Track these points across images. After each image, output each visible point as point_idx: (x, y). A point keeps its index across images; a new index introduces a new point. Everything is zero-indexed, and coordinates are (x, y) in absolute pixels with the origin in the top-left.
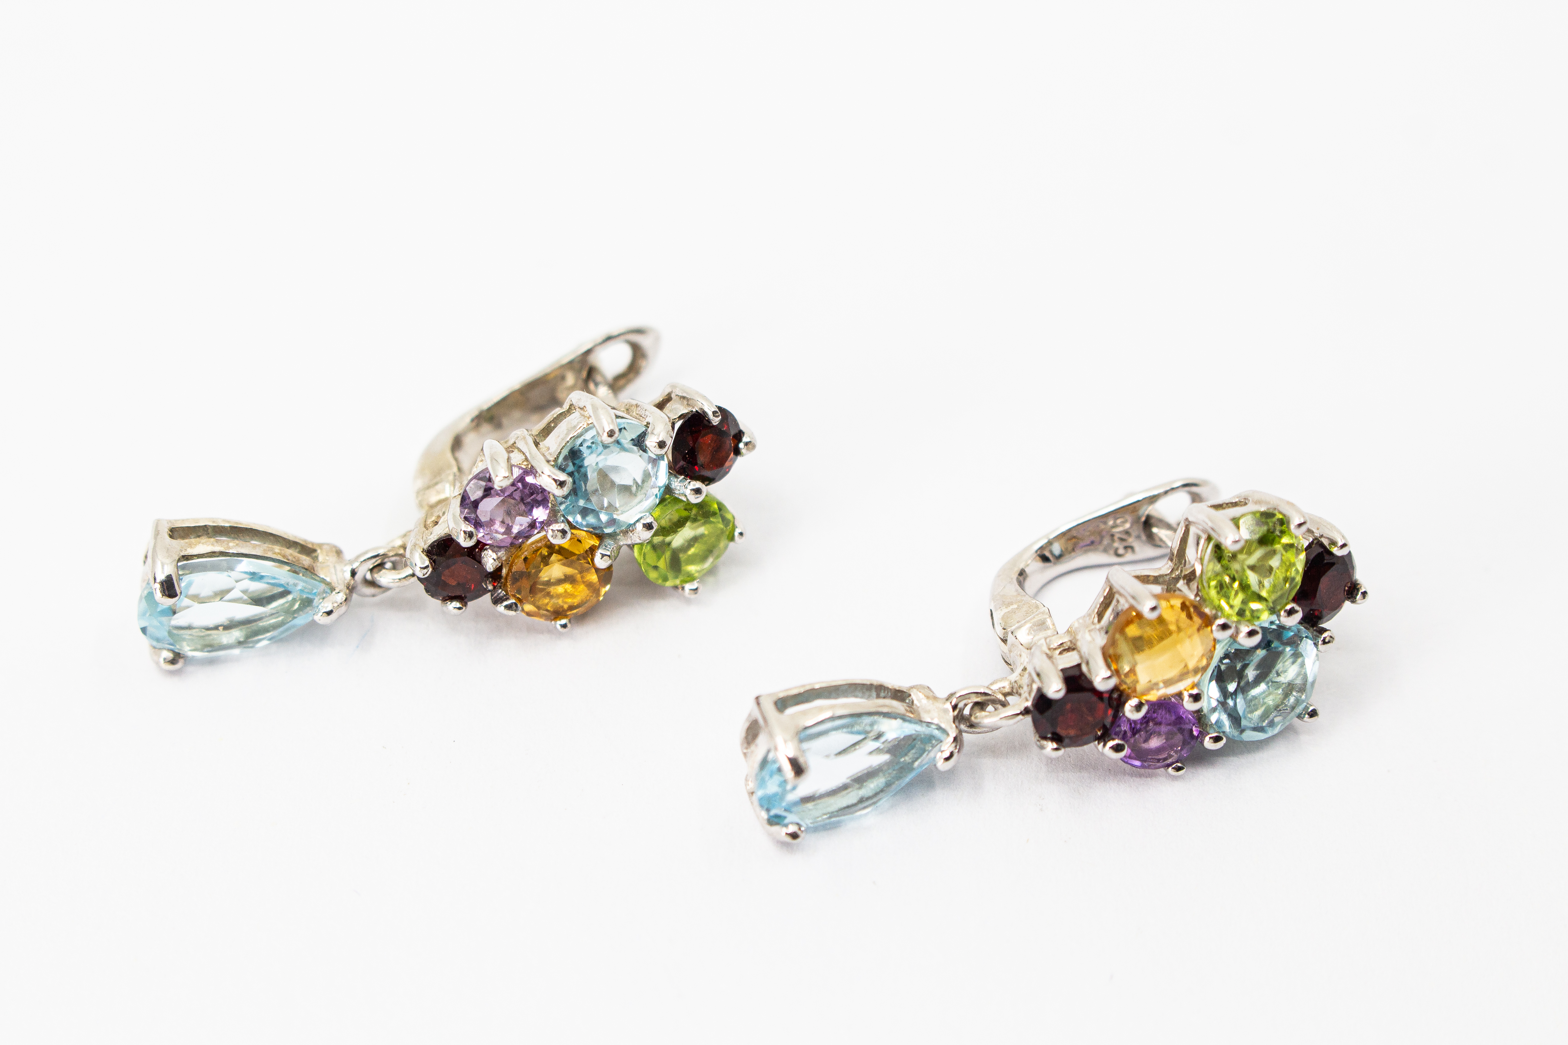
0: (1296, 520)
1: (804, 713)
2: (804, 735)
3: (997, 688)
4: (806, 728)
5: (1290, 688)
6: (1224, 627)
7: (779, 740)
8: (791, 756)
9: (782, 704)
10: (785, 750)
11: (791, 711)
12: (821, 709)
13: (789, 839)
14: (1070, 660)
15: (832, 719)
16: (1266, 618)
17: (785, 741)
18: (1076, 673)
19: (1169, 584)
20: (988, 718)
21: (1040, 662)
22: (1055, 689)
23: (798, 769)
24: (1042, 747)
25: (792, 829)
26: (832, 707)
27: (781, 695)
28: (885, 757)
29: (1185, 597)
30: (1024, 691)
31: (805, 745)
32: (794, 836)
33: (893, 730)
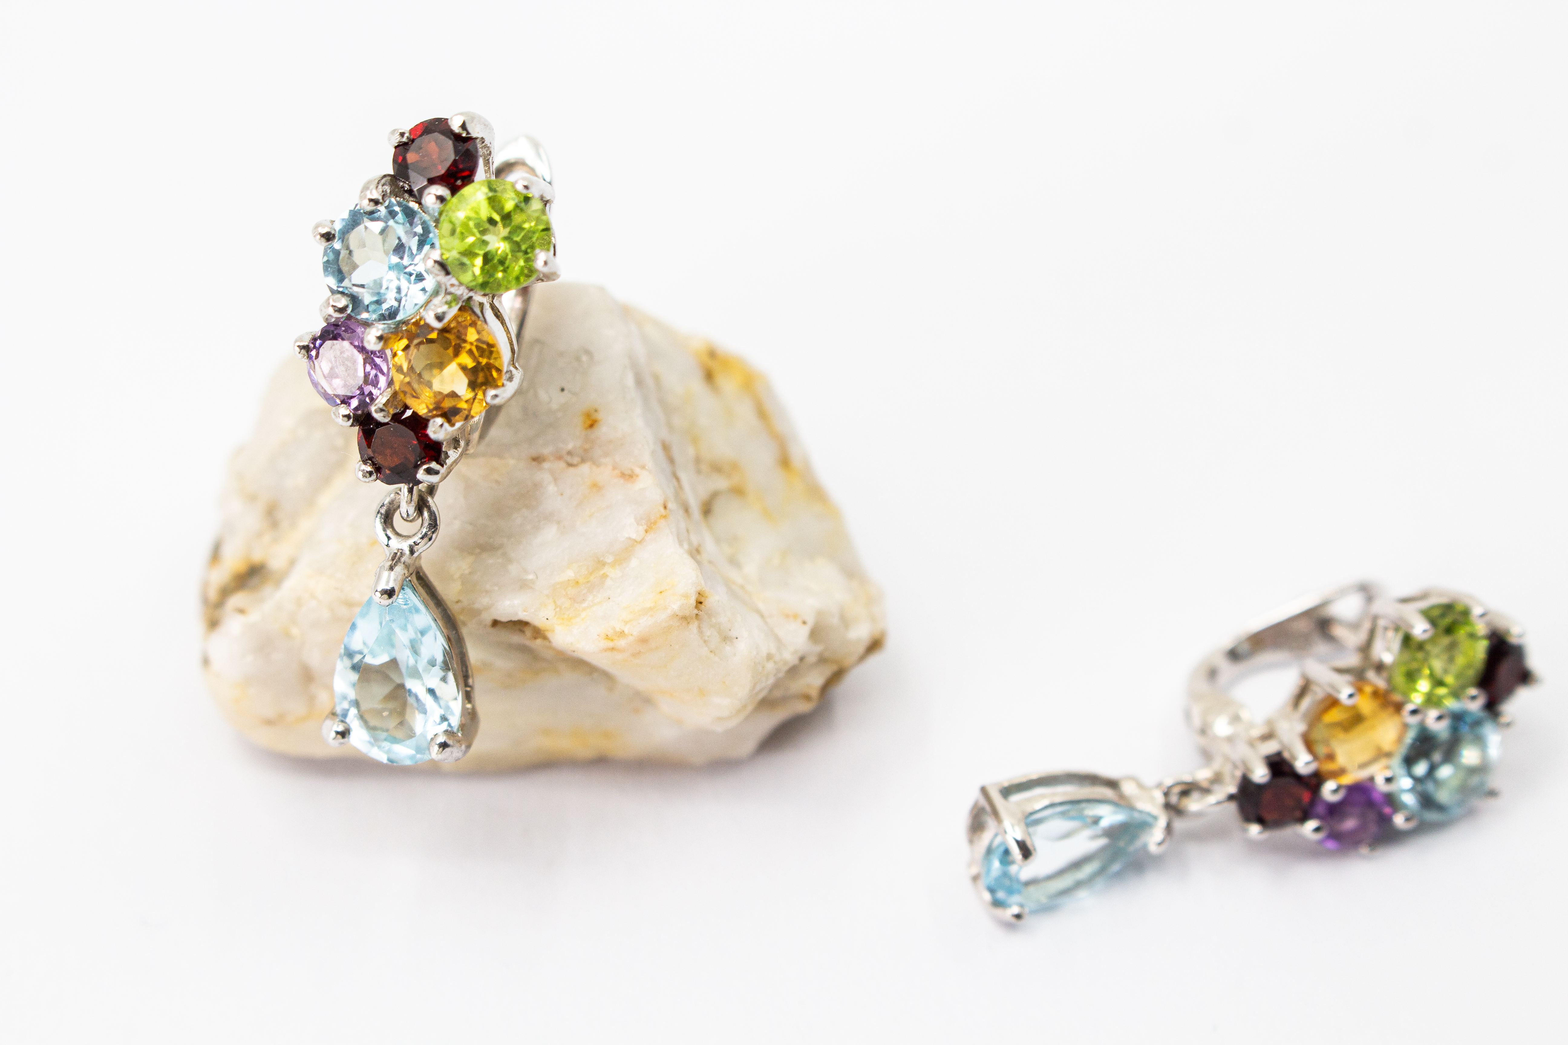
0: (1477, 611)
1: (1029, 800)
2: (1031, 820)
3: (1203, 775)
4: (1032, 814)
5: (1473, 771)
6: (1414, 712)
7: (1007, 823)
8: (1019, 839)
9: (1007, 791)
10: (1013, 833)
11: (1016, 798)
12: (1043, 796)
13: (1013, 920)
14: (1271, 748)
15: (1052, 805)
16: (1451, 704)
17: (1013, 826)
18: (1276, 759)
19: (1358, 675)
20: (1194, 804)
21: (1241, 751)
22: (1260, 774)
23: (1026, 851)
24: (1245, 831)
25: (1015, 910)
26: (1054, 794)
27: (1006, 784)
28: (1102, 842)
29: (1375, 686)
30: (1227, 778)
31: (1031, 830)
32: (1018, 916)
33: (1110, 816)
